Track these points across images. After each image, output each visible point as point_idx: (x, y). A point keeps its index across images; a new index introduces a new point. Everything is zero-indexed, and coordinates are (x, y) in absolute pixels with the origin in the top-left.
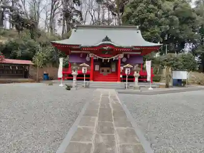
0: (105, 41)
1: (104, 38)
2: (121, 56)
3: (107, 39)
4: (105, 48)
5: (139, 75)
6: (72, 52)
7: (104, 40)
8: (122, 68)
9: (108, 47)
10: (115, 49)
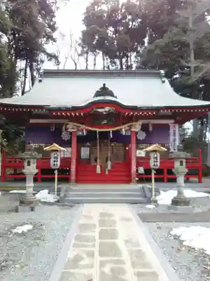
1: (98, 89)
2: (137, 127)
3: (104, 91)
4: (100, 110)
5: (186, 171)
6: (32, 121)
7: (98, 94)
8: (141, 153)
9: (107, 109)
10: (122, 111)
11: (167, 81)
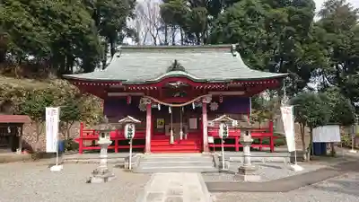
0: (173, 70)
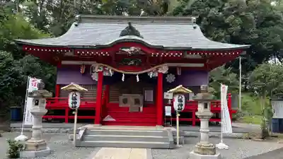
5: (211, 113)
6: (64, 62)
8: (169, 96)
9: (133, 49)
10: (149, 52)
11: (198, 27)
